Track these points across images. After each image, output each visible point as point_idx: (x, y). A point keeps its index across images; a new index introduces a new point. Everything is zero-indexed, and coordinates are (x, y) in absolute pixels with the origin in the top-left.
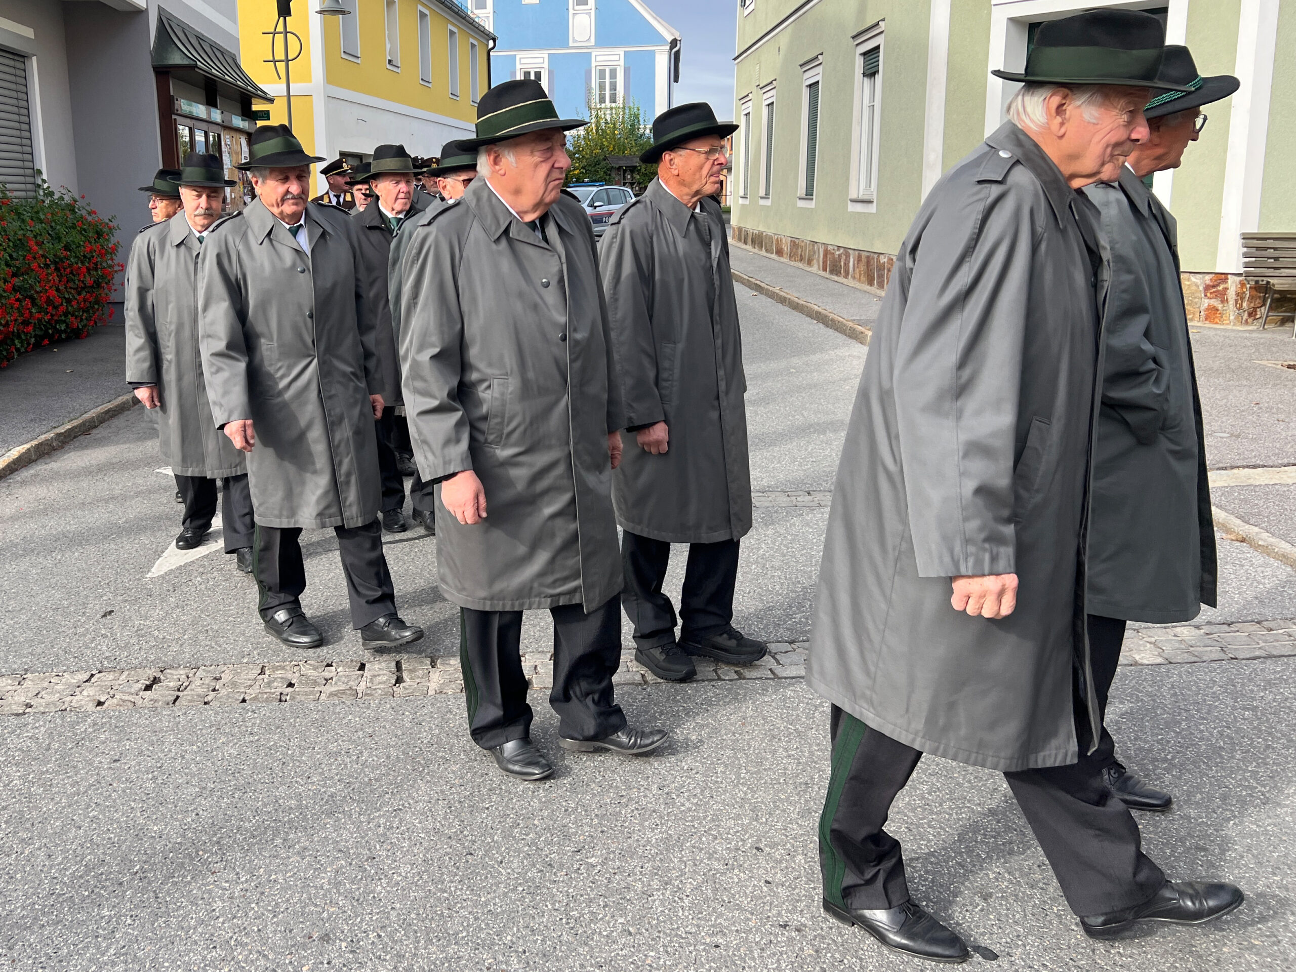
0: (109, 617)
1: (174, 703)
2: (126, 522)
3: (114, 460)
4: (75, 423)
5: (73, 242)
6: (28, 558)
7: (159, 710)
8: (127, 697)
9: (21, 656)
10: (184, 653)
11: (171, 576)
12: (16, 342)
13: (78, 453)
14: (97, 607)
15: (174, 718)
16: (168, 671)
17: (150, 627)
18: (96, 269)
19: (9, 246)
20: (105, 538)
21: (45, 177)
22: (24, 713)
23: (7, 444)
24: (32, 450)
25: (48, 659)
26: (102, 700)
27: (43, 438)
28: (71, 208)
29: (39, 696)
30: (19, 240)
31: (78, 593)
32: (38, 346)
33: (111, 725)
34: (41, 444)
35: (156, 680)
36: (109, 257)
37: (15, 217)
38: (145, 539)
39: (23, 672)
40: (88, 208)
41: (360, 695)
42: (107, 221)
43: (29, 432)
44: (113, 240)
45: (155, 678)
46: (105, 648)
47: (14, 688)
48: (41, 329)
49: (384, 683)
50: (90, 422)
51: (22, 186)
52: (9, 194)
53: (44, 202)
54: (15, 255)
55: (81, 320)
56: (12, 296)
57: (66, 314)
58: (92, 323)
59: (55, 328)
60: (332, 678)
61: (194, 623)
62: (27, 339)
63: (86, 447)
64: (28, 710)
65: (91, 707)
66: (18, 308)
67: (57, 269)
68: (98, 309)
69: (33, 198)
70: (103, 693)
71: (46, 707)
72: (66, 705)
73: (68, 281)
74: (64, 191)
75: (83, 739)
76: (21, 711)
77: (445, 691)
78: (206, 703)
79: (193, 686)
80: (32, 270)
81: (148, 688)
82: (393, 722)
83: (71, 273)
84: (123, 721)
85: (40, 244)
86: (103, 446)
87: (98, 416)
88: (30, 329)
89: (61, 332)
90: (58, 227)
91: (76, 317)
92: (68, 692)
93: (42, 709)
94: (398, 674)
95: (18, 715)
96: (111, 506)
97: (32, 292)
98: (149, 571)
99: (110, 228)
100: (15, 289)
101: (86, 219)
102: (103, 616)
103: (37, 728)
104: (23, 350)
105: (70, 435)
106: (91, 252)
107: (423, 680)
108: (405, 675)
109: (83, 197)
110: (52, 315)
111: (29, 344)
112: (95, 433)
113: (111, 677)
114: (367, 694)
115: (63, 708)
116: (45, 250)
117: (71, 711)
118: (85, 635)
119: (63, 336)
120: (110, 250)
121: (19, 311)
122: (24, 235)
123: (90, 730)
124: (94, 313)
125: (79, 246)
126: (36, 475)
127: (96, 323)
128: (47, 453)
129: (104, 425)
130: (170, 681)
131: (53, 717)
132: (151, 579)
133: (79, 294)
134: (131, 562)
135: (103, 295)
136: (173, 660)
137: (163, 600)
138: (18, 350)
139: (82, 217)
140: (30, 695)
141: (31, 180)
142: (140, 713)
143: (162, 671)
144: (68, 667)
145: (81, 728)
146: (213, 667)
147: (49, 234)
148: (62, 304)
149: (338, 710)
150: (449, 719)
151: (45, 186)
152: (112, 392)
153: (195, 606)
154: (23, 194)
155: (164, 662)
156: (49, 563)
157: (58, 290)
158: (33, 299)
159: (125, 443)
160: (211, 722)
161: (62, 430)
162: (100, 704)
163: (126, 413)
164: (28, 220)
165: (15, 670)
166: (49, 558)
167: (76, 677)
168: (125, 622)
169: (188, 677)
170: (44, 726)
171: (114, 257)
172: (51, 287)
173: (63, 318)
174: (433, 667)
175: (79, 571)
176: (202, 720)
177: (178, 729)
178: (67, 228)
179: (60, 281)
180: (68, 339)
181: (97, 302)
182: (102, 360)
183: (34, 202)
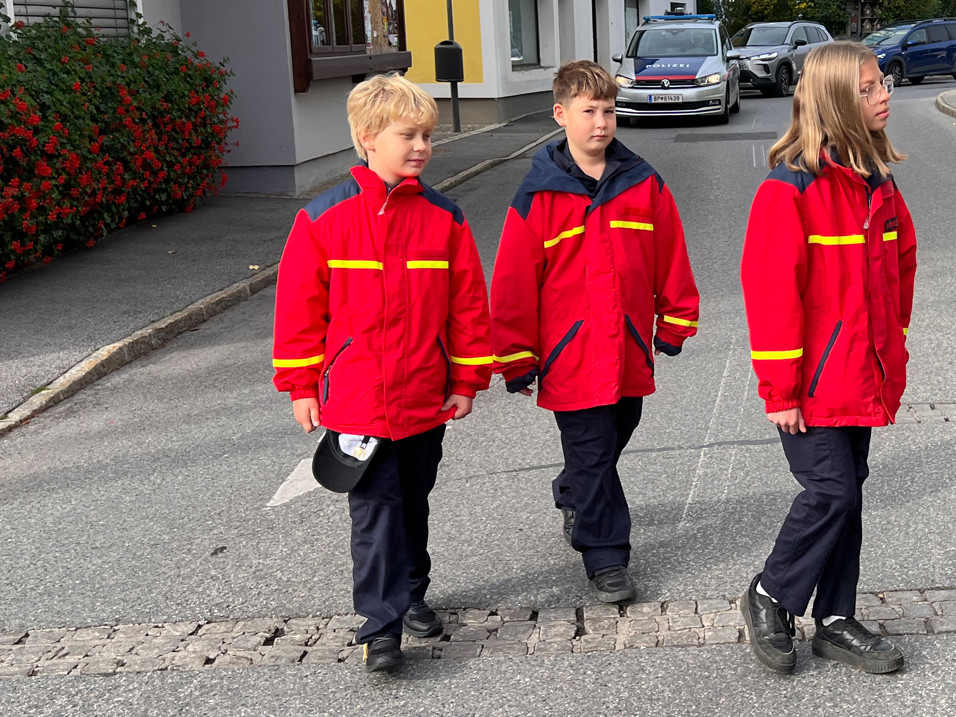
0: (220, 555)
1: (300, 660)
2: (242, 438)
3: (228, 362)
4: (179, 316)
5: (176, 91)
6: (120, 482)
7: (282, 669)
8: (241, 654)
9: (110, 604)
10: (313, 598)
11: (298, 505)
12: (106, 215)
13: (183, 354)
14: (206, 543)
15: (301, 678)
16: (294, 621)
17: (272, 567)
18: (205, 126)
19: (95, 96)
20: (216, 457)
21: (140, 10)
22: (115, 673)
23: (94, 342)
24: (125, 349)
25: (145, 607)
26: (212, 657)
27: (138, 334)
28: (173, 48)
29: (134, 652)
30: (108, 88)
31: (183, 525)
32: (132, 221)
33: (222, 687)
34: (135, 342)
35: (278, 633)
36: (220, 109)
37: (103, 60)
38: (264, 458)
39: (114, 623)
40: (194, 49)
41: (531, 651)
42: (218, 65)
43: (121, 328)
44: (226, 89)
45: (277, 630)
46: (214, 593)
47: (102, 642)
48: (137, 200)
49: (562, 635)
50: (198, 315)
51: (112, 22)
52: (95, 31)
53: (139, 41)
54: (102, 107)
55: (186, 189)
56: (99, 159)
57: (168, 181)
58: (200, 192)
59: (153, 198)
60: (496, 630)
61: (325, 562)
62: (119, 213)
63: (192, 346)
64: (119, 669)
65: (197, 665)
66: (107, 174)
67: (156, 125)
68: (207, 175)
69: (125, 37)
70: (213, 647)
71: (142, 666)
72: (167, 663)
73: (169, 140)
74: (164, 28)
75: (187, 705)
76: (110, 671)
77: (636, 645)
78: (340, 661)
79: (324, 640)
80: (125, 126)
81: (269, 642)
82: (572, 683)
83: (174, 130)
84: (238, 682)
85: (134, 94)
86: (213, 345)
87: (207, 308)
88: (123, 199)
89: (162, 203)
90: (157, 73)
91: (180, 185)
92: (170, 647)
93: (137, 668)
94: (579, 624)
95: (107, 675)
96: (224, 418)
97: (125, 154)
98: (270, 498)
99: (221, 73)
100: (103, 150)
101: (192, 64)
102: (212, 554)
103: (130, 690)
104: (113, 226)
105: (172, 331)
106: (198, 103)
107: (609, 632)
108: (587, 626)
109: (188, 35)
110: (149, 182)
111: (121, 218)
112: (206, 328)
113: (222, 628)
114: (540, 649)
115: (163, 666)
116: (140, 101)
117: (173, 670)
118: (190, 578)
119: (164, 208)
120: (221, 101)
121: (108, 178)
122: (114, 82)
123: (197, 693)
124: (203, 179)
125: (184, 96)
126: (130, 381)
127: (204, 192)
128: (146, 354)
129: (216, 318)
130: (296, 633)
131: (151, 677)
132: (273, 508)
133: (184, 155)
134: (248, 486)
135: (213, 157)
136: (300, 608)
137: (287, 534)
138: (107, 226)
139: (186, 58)
140: (122, 650)
141: (120, 13)
142: (258, 673)
143: (285, 621)
144: (170, 617)
145: (185, 691)
146: (349, 616)
147: (146, 81)
148: (162, 169)
149: (503, 669)
150: (641, 679)
151: (141, 21)
152: (226, 277)
153: (328, 540)
154: (112, 32)
155: (288, 609)
156: (146, 489)
157: (157, 151)
158: (125, 163)
159: (241, 340)
160: (346, 683)
161: (162, 325)
162: (209, 661)
163: (243, 304)
164: (119, 63)
165: (103, 620)
166: (146, 482)
167: (179, 629)
168: (241, 560)
169: (318, 629)
170: (139, 689)
171: (228, 111)
172: (148, 148)
173: (163, 186)
174: (621, 616)
175: (183, 498)
176: (334, 682)
177: (306, 693)
178: (167, 73)
179: (159, 140)
180: (170, 213)
181: (206, 166)
182: (212, 239)
183: (126, 41)
